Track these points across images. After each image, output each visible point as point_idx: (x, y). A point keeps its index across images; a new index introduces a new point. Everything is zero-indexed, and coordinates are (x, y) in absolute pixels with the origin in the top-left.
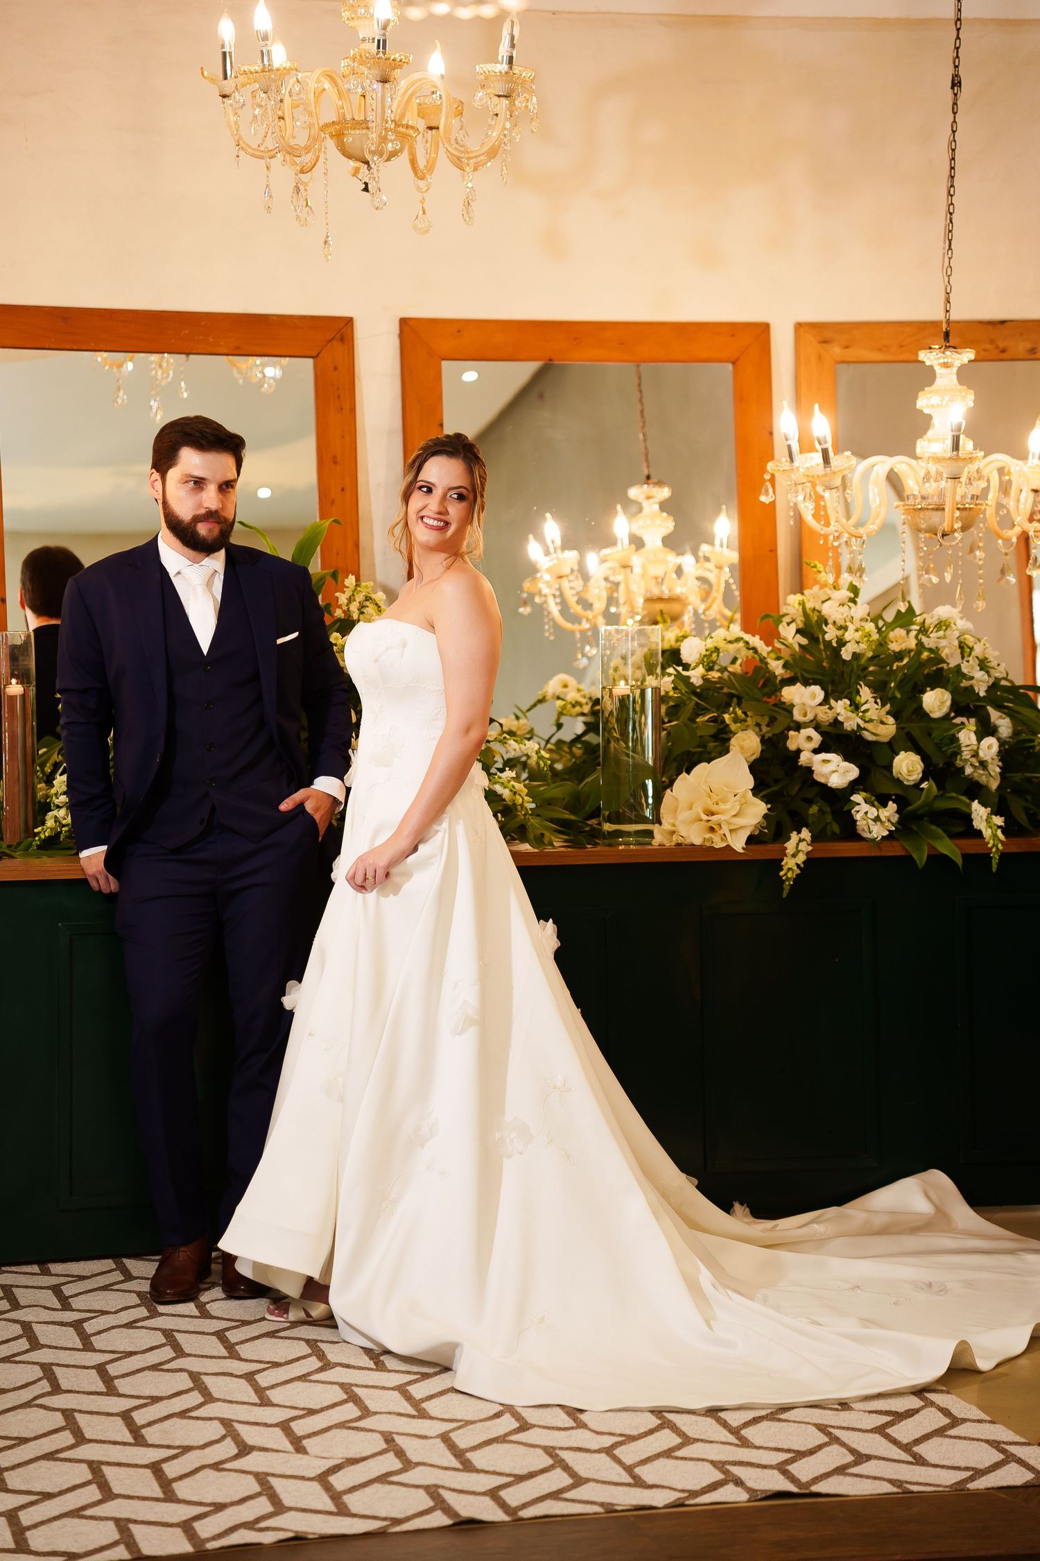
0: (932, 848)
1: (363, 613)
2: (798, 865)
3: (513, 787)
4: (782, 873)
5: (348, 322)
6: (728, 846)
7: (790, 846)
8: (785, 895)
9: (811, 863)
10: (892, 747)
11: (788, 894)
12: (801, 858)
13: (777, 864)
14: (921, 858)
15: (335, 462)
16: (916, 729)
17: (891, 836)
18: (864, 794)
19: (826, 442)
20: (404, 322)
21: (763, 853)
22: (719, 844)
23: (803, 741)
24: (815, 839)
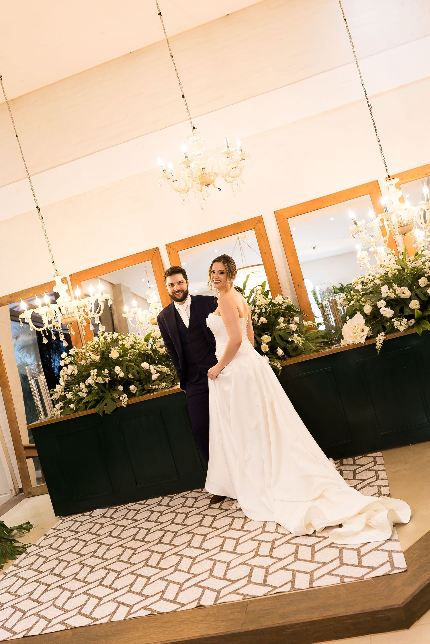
0: (423, 328)
1: (257, 298)
2: (381, 344)
3: (297, 339)
4: (376, 347)
5: (261, 216)
6: (360, 342)
7: (377, 339)
8: (378, 354)
9: (385, 342)
10: (410, 299)
11: (379, 353)
12: (381, 342)
13: (375, 345)
14: (420, 332)
15: (265, 254)
16: (418, 292)
17: (409, 328)
18: (395, 318)
19: (354, 219)
20: (275, 212)
21: (371, 342)
22: (357, 342)
23: (381, 304)
24: (386, 334)
